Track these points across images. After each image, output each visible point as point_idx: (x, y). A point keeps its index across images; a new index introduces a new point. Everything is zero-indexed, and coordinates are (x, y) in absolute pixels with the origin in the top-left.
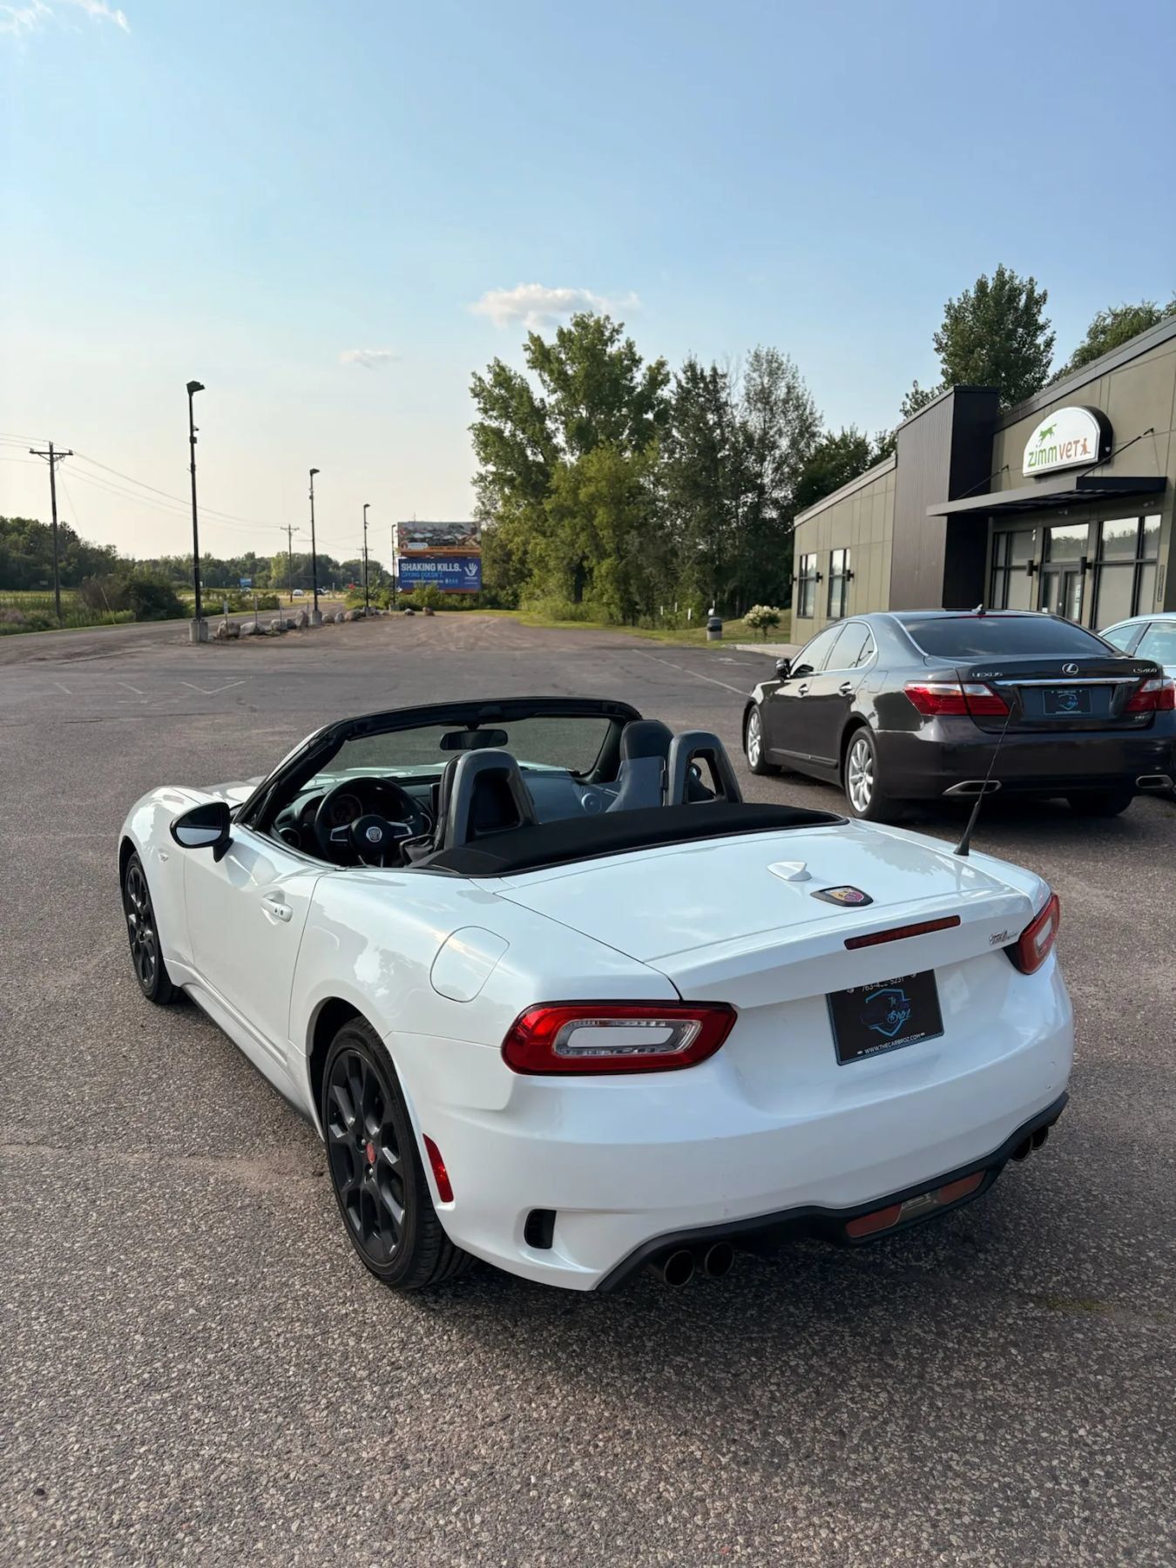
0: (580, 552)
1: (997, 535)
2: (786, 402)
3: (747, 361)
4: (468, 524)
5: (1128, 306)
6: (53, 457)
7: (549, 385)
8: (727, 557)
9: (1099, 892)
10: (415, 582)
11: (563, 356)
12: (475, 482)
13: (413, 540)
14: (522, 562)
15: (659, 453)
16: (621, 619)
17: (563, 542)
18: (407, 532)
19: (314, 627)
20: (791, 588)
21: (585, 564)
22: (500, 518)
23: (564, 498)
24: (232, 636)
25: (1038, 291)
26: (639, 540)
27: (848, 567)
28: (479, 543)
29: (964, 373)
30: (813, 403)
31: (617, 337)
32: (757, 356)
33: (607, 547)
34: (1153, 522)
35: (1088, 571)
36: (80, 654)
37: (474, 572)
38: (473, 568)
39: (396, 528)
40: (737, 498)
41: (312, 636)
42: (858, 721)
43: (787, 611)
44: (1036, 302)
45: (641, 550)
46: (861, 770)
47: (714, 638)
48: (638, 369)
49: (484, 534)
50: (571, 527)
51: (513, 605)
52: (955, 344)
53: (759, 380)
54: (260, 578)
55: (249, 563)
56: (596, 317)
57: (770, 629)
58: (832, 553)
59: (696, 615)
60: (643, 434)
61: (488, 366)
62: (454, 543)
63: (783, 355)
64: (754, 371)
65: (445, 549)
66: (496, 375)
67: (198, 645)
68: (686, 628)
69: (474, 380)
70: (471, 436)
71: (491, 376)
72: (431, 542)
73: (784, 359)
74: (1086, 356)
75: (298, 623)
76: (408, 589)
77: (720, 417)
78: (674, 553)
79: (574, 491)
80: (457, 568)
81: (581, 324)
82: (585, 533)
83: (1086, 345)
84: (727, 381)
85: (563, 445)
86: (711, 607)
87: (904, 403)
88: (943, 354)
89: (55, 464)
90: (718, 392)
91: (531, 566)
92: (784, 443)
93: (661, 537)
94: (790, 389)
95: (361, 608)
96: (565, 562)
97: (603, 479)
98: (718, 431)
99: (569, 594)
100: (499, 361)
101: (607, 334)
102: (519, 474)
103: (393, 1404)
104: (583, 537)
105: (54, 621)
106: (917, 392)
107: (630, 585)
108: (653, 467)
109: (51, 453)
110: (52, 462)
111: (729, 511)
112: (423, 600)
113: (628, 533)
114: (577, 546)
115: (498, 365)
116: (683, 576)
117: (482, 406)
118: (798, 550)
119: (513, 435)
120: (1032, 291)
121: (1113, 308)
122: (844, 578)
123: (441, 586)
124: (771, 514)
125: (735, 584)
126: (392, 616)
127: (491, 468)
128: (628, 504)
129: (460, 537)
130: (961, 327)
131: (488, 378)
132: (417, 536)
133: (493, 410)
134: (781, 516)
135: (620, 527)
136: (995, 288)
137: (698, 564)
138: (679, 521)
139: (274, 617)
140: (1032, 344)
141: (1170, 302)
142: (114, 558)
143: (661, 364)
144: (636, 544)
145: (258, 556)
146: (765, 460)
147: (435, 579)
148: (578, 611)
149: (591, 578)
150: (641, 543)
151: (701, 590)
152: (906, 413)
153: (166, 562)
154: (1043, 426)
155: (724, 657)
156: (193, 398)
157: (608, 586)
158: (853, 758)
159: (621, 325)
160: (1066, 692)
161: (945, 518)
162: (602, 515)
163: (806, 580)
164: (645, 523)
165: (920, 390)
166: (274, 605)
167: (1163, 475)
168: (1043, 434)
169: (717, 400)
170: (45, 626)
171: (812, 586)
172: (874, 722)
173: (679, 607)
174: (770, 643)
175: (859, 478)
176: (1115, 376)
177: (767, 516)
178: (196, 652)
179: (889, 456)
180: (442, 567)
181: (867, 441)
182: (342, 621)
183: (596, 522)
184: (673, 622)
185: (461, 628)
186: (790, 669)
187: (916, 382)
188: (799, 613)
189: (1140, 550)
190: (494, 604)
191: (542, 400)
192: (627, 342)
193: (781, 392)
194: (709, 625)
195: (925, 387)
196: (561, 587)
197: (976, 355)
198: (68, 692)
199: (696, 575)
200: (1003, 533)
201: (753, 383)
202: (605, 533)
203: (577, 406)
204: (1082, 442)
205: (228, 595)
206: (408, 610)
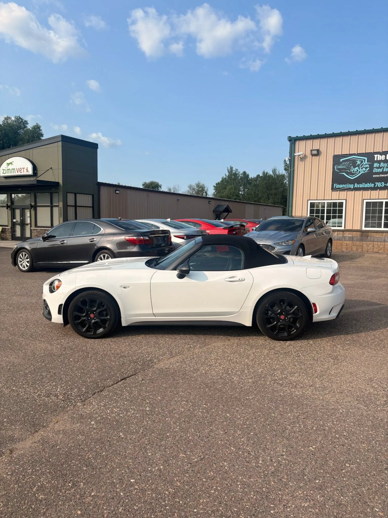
35: (32, 208)
154: (8, 162)
167: (57, 181)
168: (8, 164)
176: (34, 150)
189: (52, 203)
204: (26, 168)
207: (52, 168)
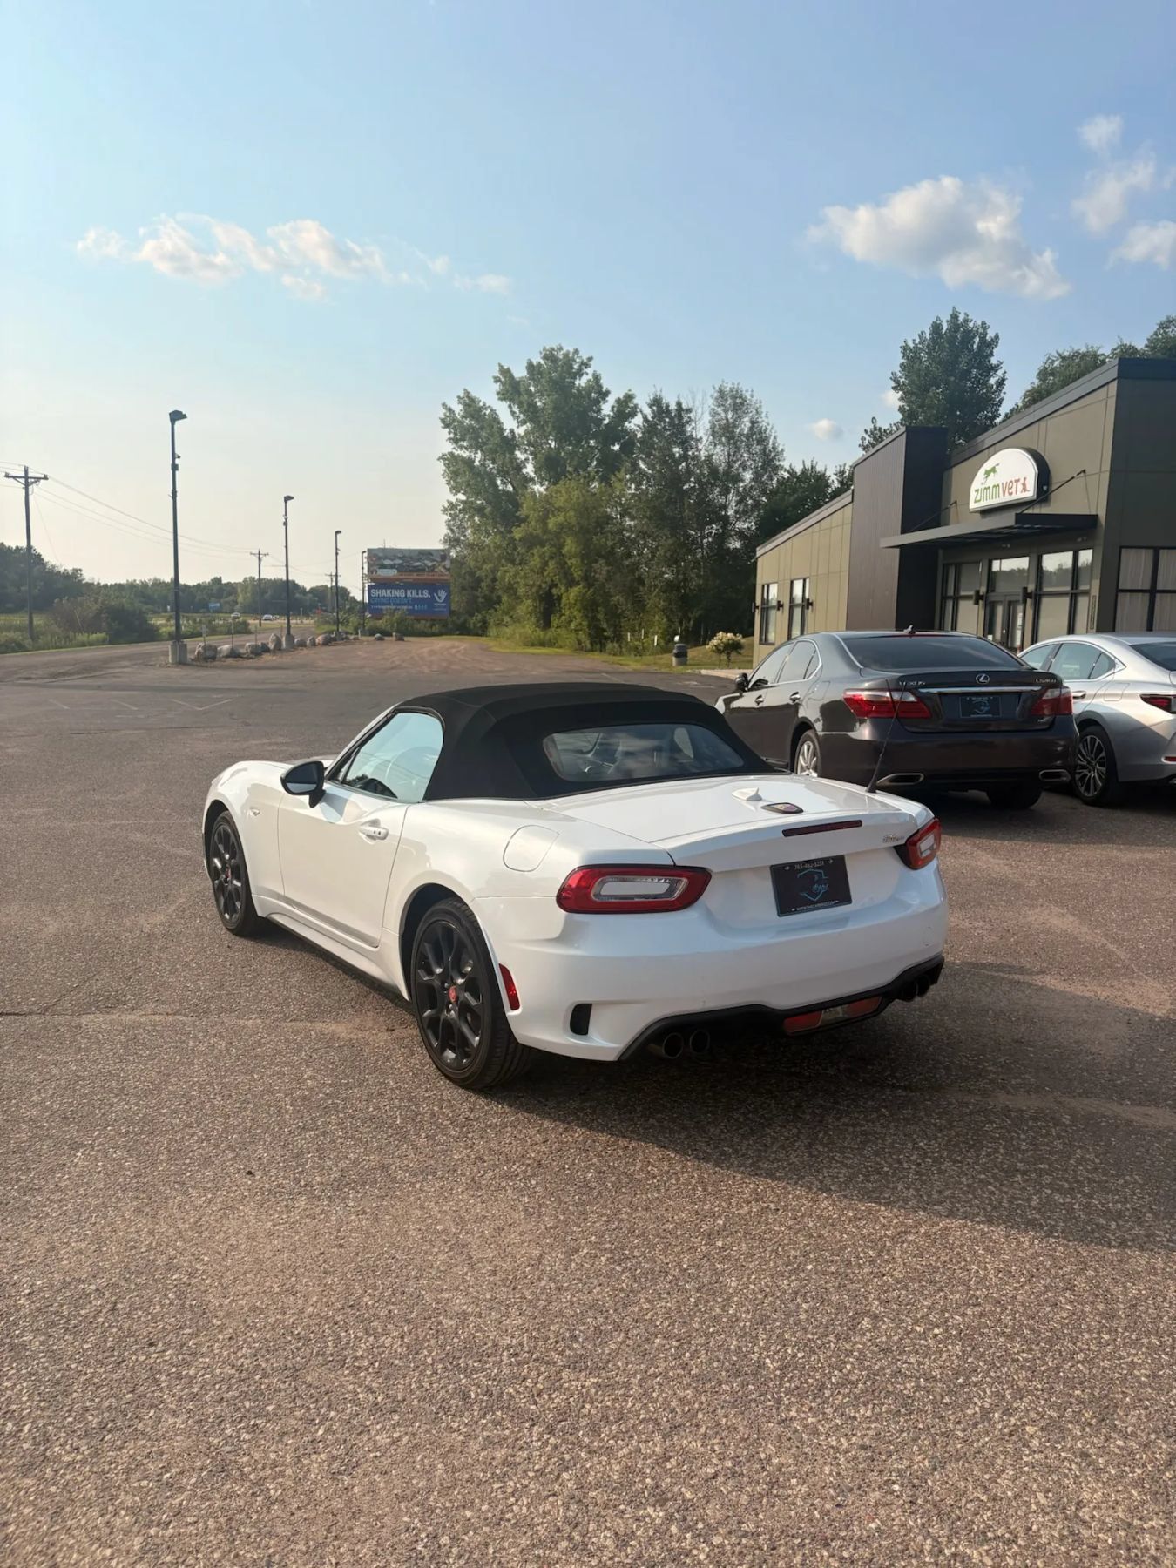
0: (548, 580)
1: (946, 566)
2: (748, 436)
3: (712, 396)
4: (438, 551)
5: (1076, 349)
6: (28, 481)
7: (518, 417)
8: (693, 584)
9: (1001, 861)
10: (384, 607)
11: (532, 389)
12: (445, 510)
13: (383, 566)
14: (492, 590)
15: (626, 485)
16: (589, 646)
17: (532, 570)
18: (376, 558)
19: (286, 651)
20: (753, 615)
21: (554, 591)
22: (471, 546)
23: (533, 527)
24: (209, 657)
25: (990, 335)
26: (606, 568)
27: (807, 596)
28: (448, 570)
29: (920, 410)
30: (775, 438)
31: (585, 370)
32: (721, 392)
33: (575, 575)
34: (1086, 556)
35: (1029, 601)
36: (64, 674)
37: (443, 598)
38: (443, 595)
39: (366, 555)
40: (702, 529)
41: (286, 659)
42: (805, 725)
43: (750, 638)
44: (989, 345)
45: (609, 579)
46: (808, 768)
47: (680, 663)
48: (605, 402)
49: (453, 561)
50: (540, 556)
51: (482, 630)
52: (912, 383)
53: (723, 415)
54: (226, 602)
55: (215, 588)
56: (565, 350)
57: (733, 655)
58: (792, 582)
59: (662, 643)
60: (610, 465)
61: (459, 397)
62: (423, 570)
63: (747, 391)
64: (719, 406)
65: (415, 576)
66: (466, 406)
67: (177, 667)
68: (652, 654)
69: (444, 411)
70: (441, 466)
71: (461, 407)
72: (400, 568)
73: (748, 395)
74: (1035, 397)
75: (271, 646)
76: (378, 615)
77: (686, 450)
78: (641, 581)
79: (543, 521)
80: (426, 594)
81: (550, 356)
82: (553, 562)
83: (1036, 386)
84: (692, 415)
85: (533, 475)
86: (677, 634)
87: (863, 439)
88: (901, 393)
89: (30, 488)
90: (683, 426)
91: (500, 593)
92: (748, 476)
93: (628, 566)
94: (753, 423)
95: (331, 632)
96: (534, 590)
97: (571, 509)
98: (684, 464)
99: (538, 621)
100: (468, 393)
101: (576, 366)
102: (489, 503)
103: (470, 1136)
104: (552, 565)
105: (28, 642)
106: (875, 428)
107: (598, 612)
108: (620, 498)
109: (26, 478)
110: (27, 486)
111: (694, 541)
112: (392, 626)
113: (596, 561)
114: (545, 574)
115: (468, 397)
116: (649, 604)
117: (452, 436)
118: (760, 581)
119: (483, 465)
120: (984, 335)
121: (1060, 352)
122: (803, 606)
123: (411, 612)
124: (736, 544)
125: (699, 612)
126: (363, 641)
127: (462, 497)
128: (596, 534)
129: (430, 564)
130: (917, 366)
131: (458, 409)
132: (387, 562)
133: (464, 440)
134: (744, 546)
135: (589, 555)
136: (949, 330)
137: (665, 592)
138: (645, 551)
139: (248, 641)
140: (985, 383)
141: (1114, 347)
142: (80, 581)
143: (629, 397)
144: (604, 573)
145: (224, 581)
146: (729, 493)
147: (405, 604)
148: (547, 637)
149: (560, 604)
150: (608, 571)
151: (667, 617)
152: (865, 448)
153: (132, 586)
154: (988, 465)
155: (689, 680)
156: (176, 426)
157: (576, 613)
158: (801, 758)
159: (590, 359)
160: (980, 698)
161: (898, 550)
162: (570, 545)
163: (768, 609)
164: (612, 552)
165: (878, 425)
166: (244, 629)
167: (1093, 513)
168: (988, 473)
169: (683, 433)
170: (19, 648)
171: (773, 614)
172: (819, 726)
173: (646, 635)
174: (733, 668)
175: (818, 511)
176: (1051, 421)
177: (731, 546)
178: (177, 673)
179: (848, 489)
180: (411, 593)
181: (827, 474)
182: (314, 644)
183: (564, 551)
184: (640, 648)
185: (432, 653)
186: (748, 683)
187: (874, 418)
188: (761, 640)
189: (1075, 582)
190: (463, 630)
191: (512, 431)
192: (594, 375)
193: (745, 426)
194: (675, 651)
195: (884, 424)
196: (530, 613)
197: (931, 394)
198: (66, 708)
199: (662, 603)
200: (951, 564)
201: (718, 417)
202: (573, 561)
203: (547, 438)
204: (1022, 481)
205: (198, 620)
206: (378, 635)
207: (1084, 471)
